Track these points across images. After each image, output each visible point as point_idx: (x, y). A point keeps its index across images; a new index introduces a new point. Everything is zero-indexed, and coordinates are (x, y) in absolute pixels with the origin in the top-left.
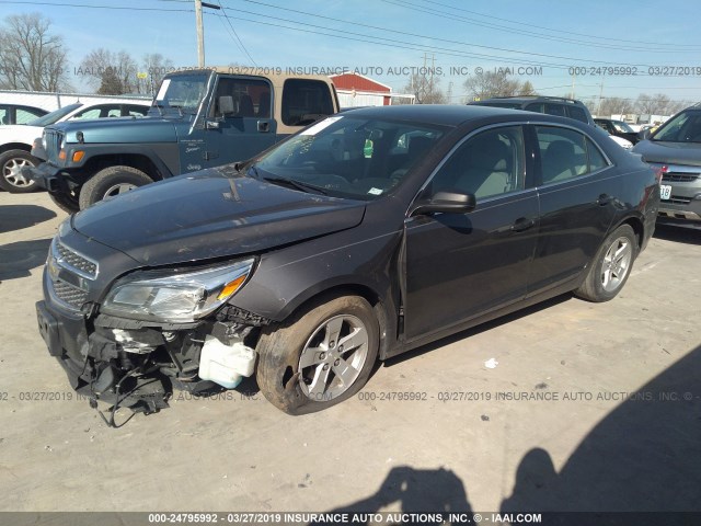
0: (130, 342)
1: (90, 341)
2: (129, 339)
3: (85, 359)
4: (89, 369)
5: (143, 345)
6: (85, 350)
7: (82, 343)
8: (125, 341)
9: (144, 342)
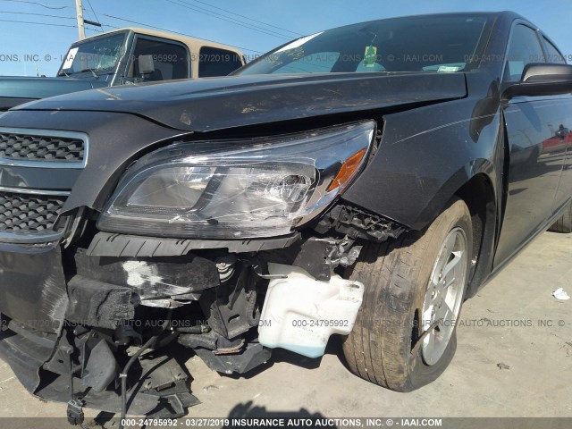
0: (157, 286)
1: (71, 292)
2: (155, 279)
3: (58, 331)
4: (66, 348)
5: (180, 290)
6: (59, 312)
7: (53, 298)
8: (147, 284)
9: (183, 283)
